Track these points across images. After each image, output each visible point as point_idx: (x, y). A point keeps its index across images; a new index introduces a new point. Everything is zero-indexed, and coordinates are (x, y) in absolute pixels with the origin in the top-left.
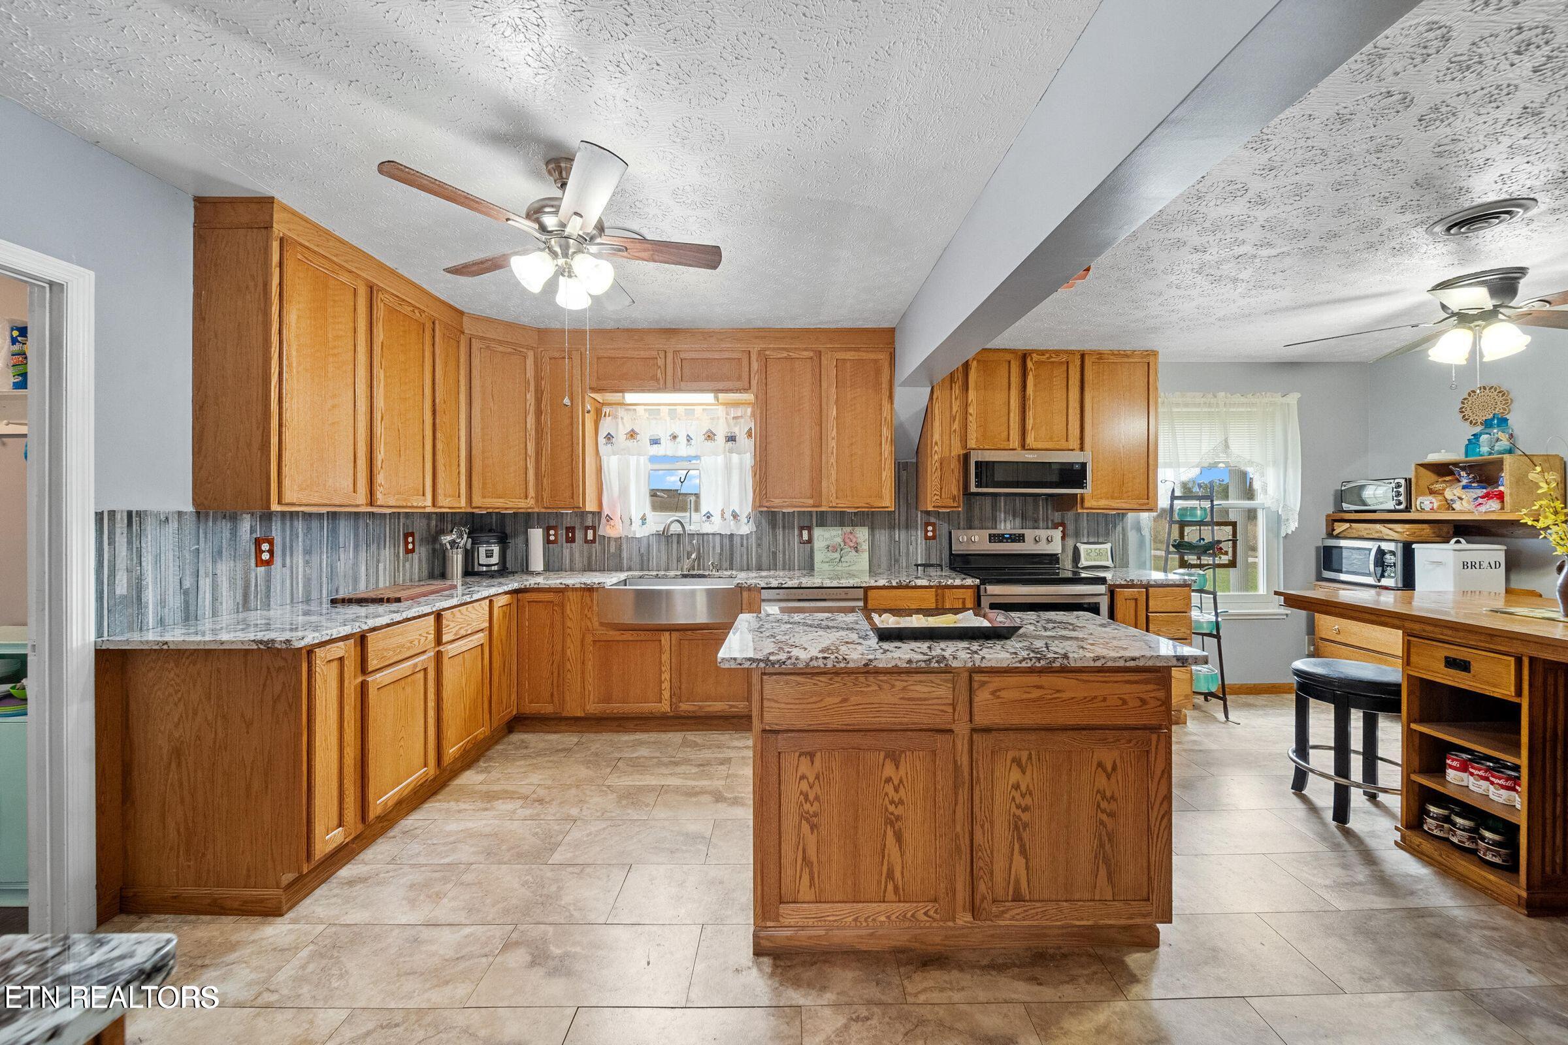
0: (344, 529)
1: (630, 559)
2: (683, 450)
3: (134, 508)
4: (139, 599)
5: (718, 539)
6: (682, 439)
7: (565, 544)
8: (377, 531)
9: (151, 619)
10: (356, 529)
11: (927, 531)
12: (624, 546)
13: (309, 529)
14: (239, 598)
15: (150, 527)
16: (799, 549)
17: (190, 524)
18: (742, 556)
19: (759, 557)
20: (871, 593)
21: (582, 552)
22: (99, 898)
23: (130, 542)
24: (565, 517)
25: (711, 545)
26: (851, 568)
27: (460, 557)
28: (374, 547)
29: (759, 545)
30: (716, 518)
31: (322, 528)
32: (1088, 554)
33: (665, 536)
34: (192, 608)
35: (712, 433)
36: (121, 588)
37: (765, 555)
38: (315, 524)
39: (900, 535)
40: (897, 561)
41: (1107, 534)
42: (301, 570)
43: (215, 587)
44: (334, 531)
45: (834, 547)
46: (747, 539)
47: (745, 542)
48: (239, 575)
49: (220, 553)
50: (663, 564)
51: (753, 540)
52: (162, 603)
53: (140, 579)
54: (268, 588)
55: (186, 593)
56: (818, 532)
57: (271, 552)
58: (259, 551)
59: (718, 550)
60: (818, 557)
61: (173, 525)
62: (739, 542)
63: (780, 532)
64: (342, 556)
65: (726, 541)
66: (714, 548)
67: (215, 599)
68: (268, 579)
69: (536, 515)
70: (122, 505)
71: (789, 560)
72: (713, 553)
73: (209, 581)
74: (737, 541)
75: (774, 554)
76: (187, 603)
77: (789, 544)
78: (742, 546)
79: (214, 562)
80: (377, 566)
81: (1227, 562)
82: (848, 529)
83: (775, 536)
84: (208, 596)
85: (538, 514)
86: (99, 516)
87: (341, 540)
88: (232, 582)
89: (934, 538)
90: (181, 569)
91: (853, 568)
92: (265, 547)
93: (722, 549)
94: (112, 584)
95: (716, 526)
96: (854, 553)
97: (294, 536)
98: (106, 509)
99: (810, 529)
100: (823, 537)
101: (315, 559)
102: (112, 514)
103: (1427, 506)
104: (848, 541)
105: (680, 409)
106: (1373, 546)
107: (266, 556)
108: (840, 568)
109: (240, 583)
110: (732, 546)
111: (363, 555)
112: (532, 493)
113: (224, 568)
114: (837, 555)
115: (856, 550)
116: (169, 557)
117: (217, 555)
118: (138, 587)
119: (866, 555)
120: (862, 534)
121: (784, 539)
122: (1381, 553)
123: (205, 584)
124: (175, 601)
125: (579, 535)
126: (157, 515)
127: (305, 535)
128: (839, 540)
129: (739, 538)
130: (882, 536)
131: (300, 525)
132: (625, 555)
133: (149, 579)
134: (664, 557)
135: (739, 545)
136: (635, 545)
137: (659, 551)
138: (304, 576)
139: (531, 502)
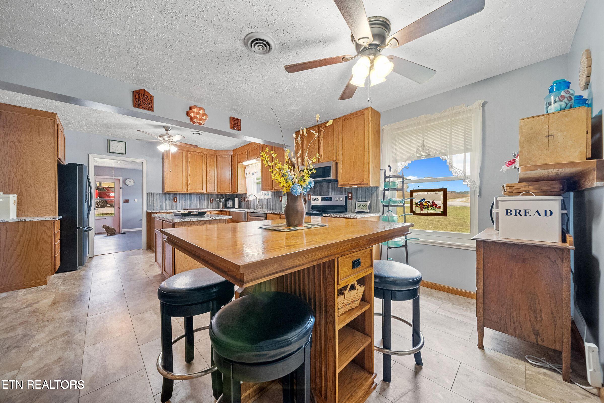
0: (193, 197)
3: (152, 192)
4: (153, 205)
5: (265, 200)
7: (243, 202)
8: (202, 198)
9: (155, 208)
10: (197, 198)
11: (308, 197)
12: (251, 202)
13: (185, 197)
14: (171, 207)
15: (155, 195)
16: (279, 203)
17: (161, 195)
18: (269, 205)
19: (272, 206)
20: (267, 215)
22: (147, 246)
23: (152, 197)
27: (221, 204)
28: (201, 201)
29: (272, 202)
31: (188, 197)
32: (359, 206)
34: (162, 208)
36: (151, 203)
38: (186, 196)
41: (369, 197)
42: (183, 203)
43: (166, 205)
44: (191, 197)
46: (270, 200)
48: (170, 203)
49: (167, 200)
52: (157, 206)
53: (153, 202)
54: (176, 206)
55: (161, 205)
57: (177, 200)
58: (174, 200)
59: (265, 203)
61: (159, 195)
64: (193, 202)
67: (166, 207)
68: (176, 205)
70: (150, 192)
71: (278, 207)
73: (165, 204)
75: (275, 204)
76: (161, 207)
79: (166, 201)
80: (202, 205)
81: (440, 213)
83: (275, 199)
84: (165, 206)
86: (147, 193)
87: (193, 199)
88: (169, 204)
89: (310, 199)
90: (160, 201)
92: (175, 199)
94: (149, 203)
97: (182, 197)
98: (148, 192)
99: (282, 197)
100: (284, 199)
101: (186, 202)
102: (149, 193)
107: (175, 201)
109: (171, 205)
110: (268, 202)
111: (198, 202)
112: (231, 189)
113: (168, 202)
116: (158, 200)
117: (166, 200)
118: (153, 203)
121: (277, 200)
123: (164, 204)
124: (159, 206)
126: (156, 193)
127: (184, 198)
131: (183, 196)
133: (155, 203)
136: (253, 202)
138: (184, 205)
139: (231, 191)
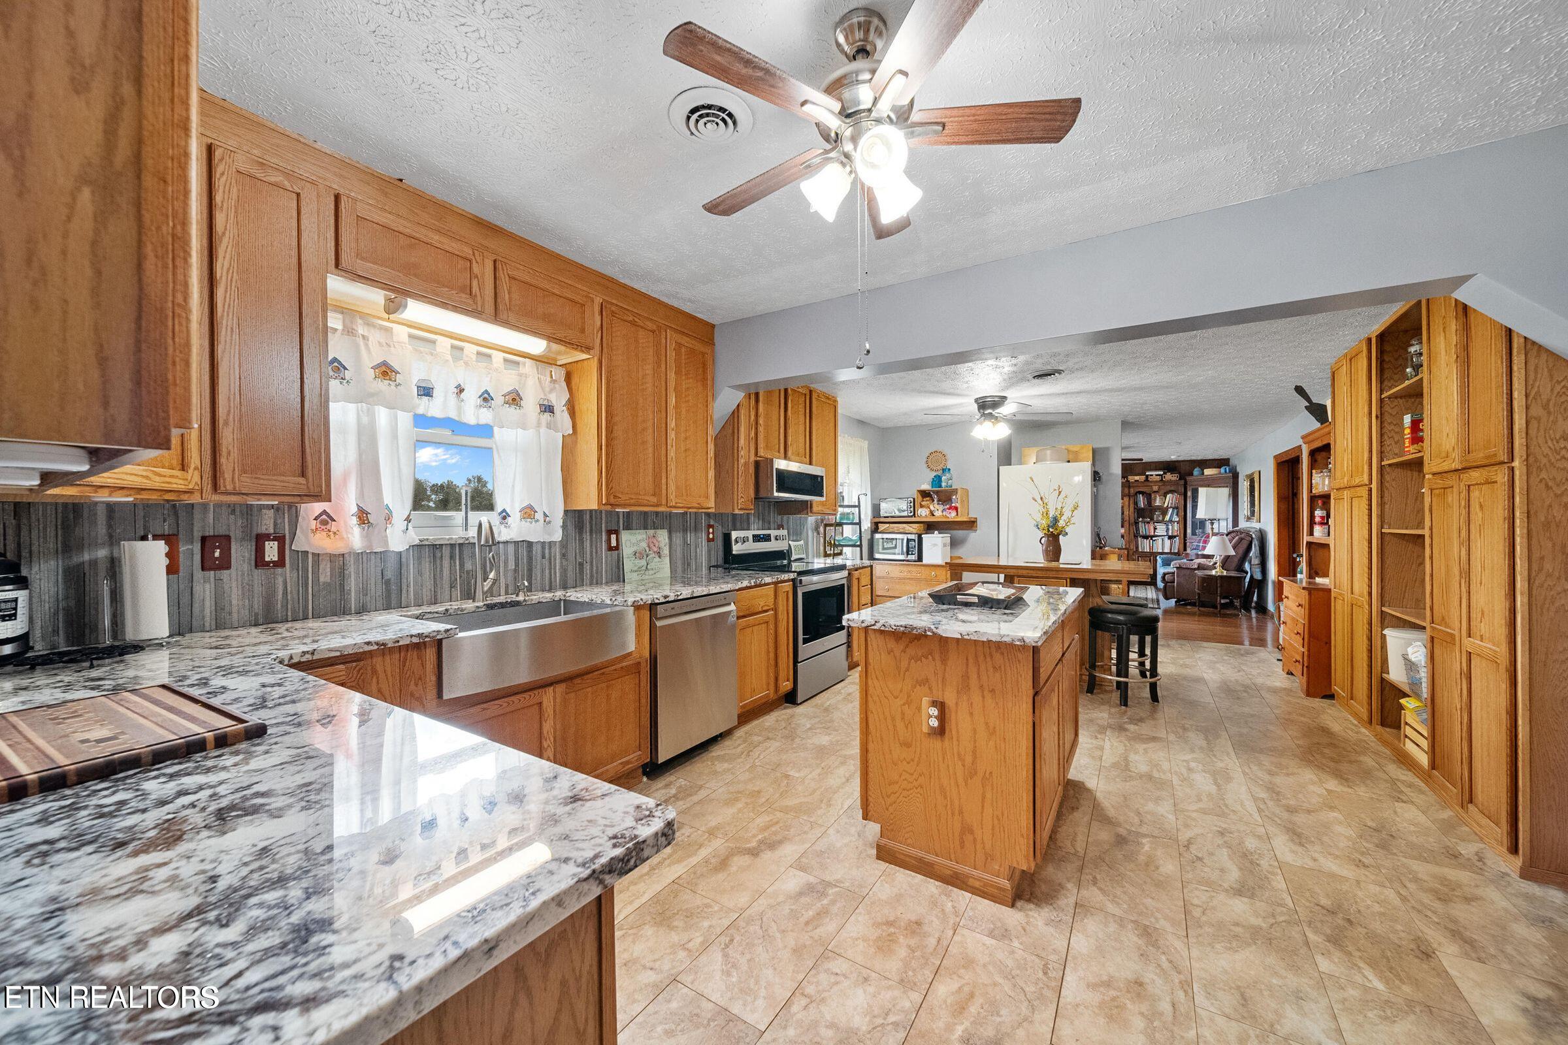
1: (364, 591)
2: (472, 413)
5: (511, 548)
6: (471, 396)
7: (198, 574)
11: (709, 533)
12: (351, 569)
16: (606, 557)
18: (543, 571)
19: (564, 571)
21: (248, 590)
24: (197, 515)
25: (502, 558)
26: (655, 576)
29: (564, 555)
30: (515, 519)
32: (796, 550)
33: (430, 551)
35: (519, 395)
37: (570, 568)
39: (690, 537)
40: (689, 564)
45: (640, 553)
46: (550, 548)
47: (547, 551)
50: (426, 594)
51: (557, 551)
56: (625, 536)
59: (511, 565)
60: (628, 565)
62: (539, 552)
63: (587, 536)
65: (523, 552)
66: (506, 563)
69: (101, 513)
71: (597, 573)
72: (506, 570)
74: (537, 550)
75: (581, 565)
77: (596, 553)
78: (543, 557)
82: (651, 532)
83: (581, 541)
85: (111, 508)
89: (713, 540)
91: (658, 575)
93: (517, 565)
95: (513, 531)
96: (657, 559)
99: (617, 532)
100: (631, 541)
103: (923, 513)
104: (652, 545)
105: (470, 349)
106: (905, 537)
108: (647, 577)
110: (530, 558)
114: (643, 562)
115: (659, 554)
119: (667, 560)
120: (663, 536)
121: (591, 546)
122: (908, 540)
125: (241, 553)
128: (644, 545)
129: (539, 547)
130: (678, 538)
132: (352, 584)
134: (429, 584)
135: (539, 556)
136: (373, 569)
137: (420, 573)
